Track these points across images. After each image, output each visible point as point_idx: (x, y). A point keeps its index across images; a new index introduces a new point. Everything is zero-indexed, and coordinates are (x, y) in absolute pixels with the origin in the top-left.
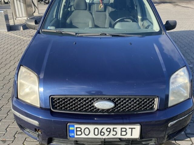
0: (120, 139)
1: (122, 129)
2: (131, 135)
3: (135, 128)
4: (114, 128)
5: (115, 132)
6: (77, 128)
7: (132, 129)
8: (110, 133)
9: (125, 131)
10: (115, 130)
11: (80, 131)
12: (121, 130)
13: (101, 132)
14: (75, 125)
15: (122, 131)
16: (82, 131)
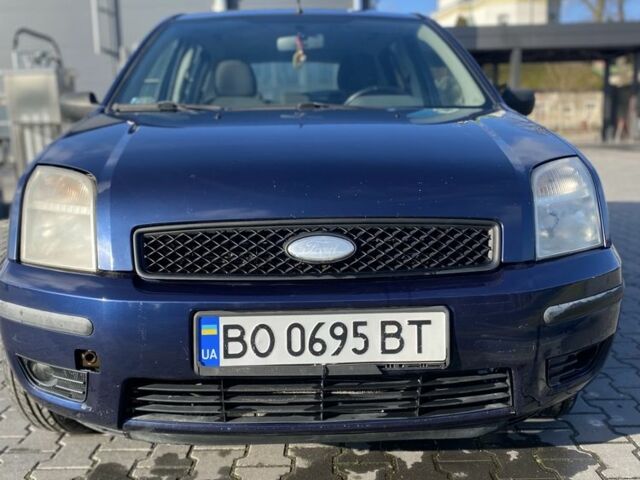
0: (380, 366)
1: (384, 324)
2: (420, 351)
3: (428, 322)
4: (356, 325)
5: (362, 341)
6: (226, 328)
7: (419, 324)
8: (343, 344)
9: (397, 335)
10: (361, 330)
11: (240, 339)
12: (383, 329)
13: (313, 340)
14: (221, 318)
15: (385, 336)
16: (248, 338)
